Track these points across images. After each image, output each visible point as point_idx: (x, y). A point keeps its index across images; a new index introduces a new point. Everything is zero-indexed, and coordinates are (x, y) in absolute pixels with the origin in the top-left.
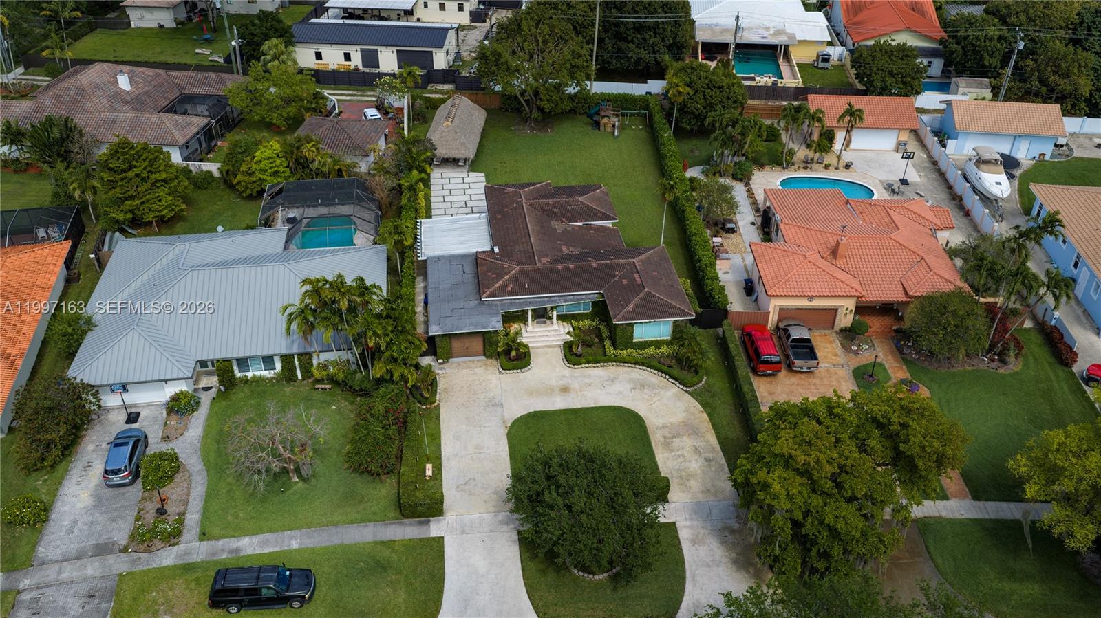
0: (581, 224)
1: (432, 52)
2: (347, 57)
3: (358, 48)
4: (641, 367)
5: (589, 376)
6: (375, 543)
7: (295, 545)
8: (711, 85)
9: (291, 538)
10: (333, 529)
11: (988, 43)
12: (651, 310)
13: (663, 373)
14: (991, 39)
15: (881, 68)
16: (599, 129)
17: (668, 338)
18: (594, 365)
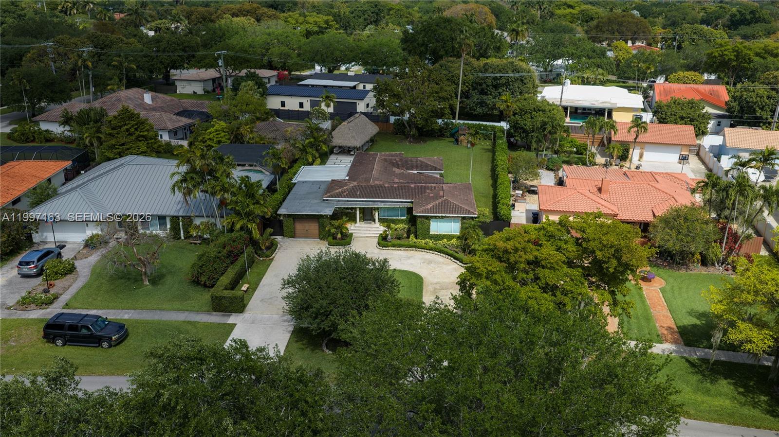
0: (415, 172)
1: (356, 103)
2: (301, 105)
3: (309, 99)
4: (434, 252)
5: (392, 254)
6: (184, 322)
7: (126, 317)
8: (536, 109)
9: (126, 313)
10: (159, 312)
11: (758, 99)
12: (445, 210)
13: (449, 255)
14: (762, 97)
15: (673, 113)
16: (458, 144)
17: (458, 234)
18: (399, 249)
